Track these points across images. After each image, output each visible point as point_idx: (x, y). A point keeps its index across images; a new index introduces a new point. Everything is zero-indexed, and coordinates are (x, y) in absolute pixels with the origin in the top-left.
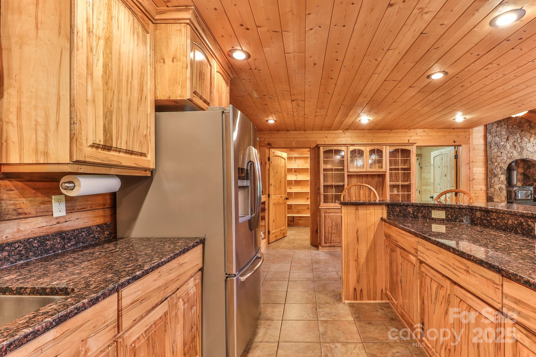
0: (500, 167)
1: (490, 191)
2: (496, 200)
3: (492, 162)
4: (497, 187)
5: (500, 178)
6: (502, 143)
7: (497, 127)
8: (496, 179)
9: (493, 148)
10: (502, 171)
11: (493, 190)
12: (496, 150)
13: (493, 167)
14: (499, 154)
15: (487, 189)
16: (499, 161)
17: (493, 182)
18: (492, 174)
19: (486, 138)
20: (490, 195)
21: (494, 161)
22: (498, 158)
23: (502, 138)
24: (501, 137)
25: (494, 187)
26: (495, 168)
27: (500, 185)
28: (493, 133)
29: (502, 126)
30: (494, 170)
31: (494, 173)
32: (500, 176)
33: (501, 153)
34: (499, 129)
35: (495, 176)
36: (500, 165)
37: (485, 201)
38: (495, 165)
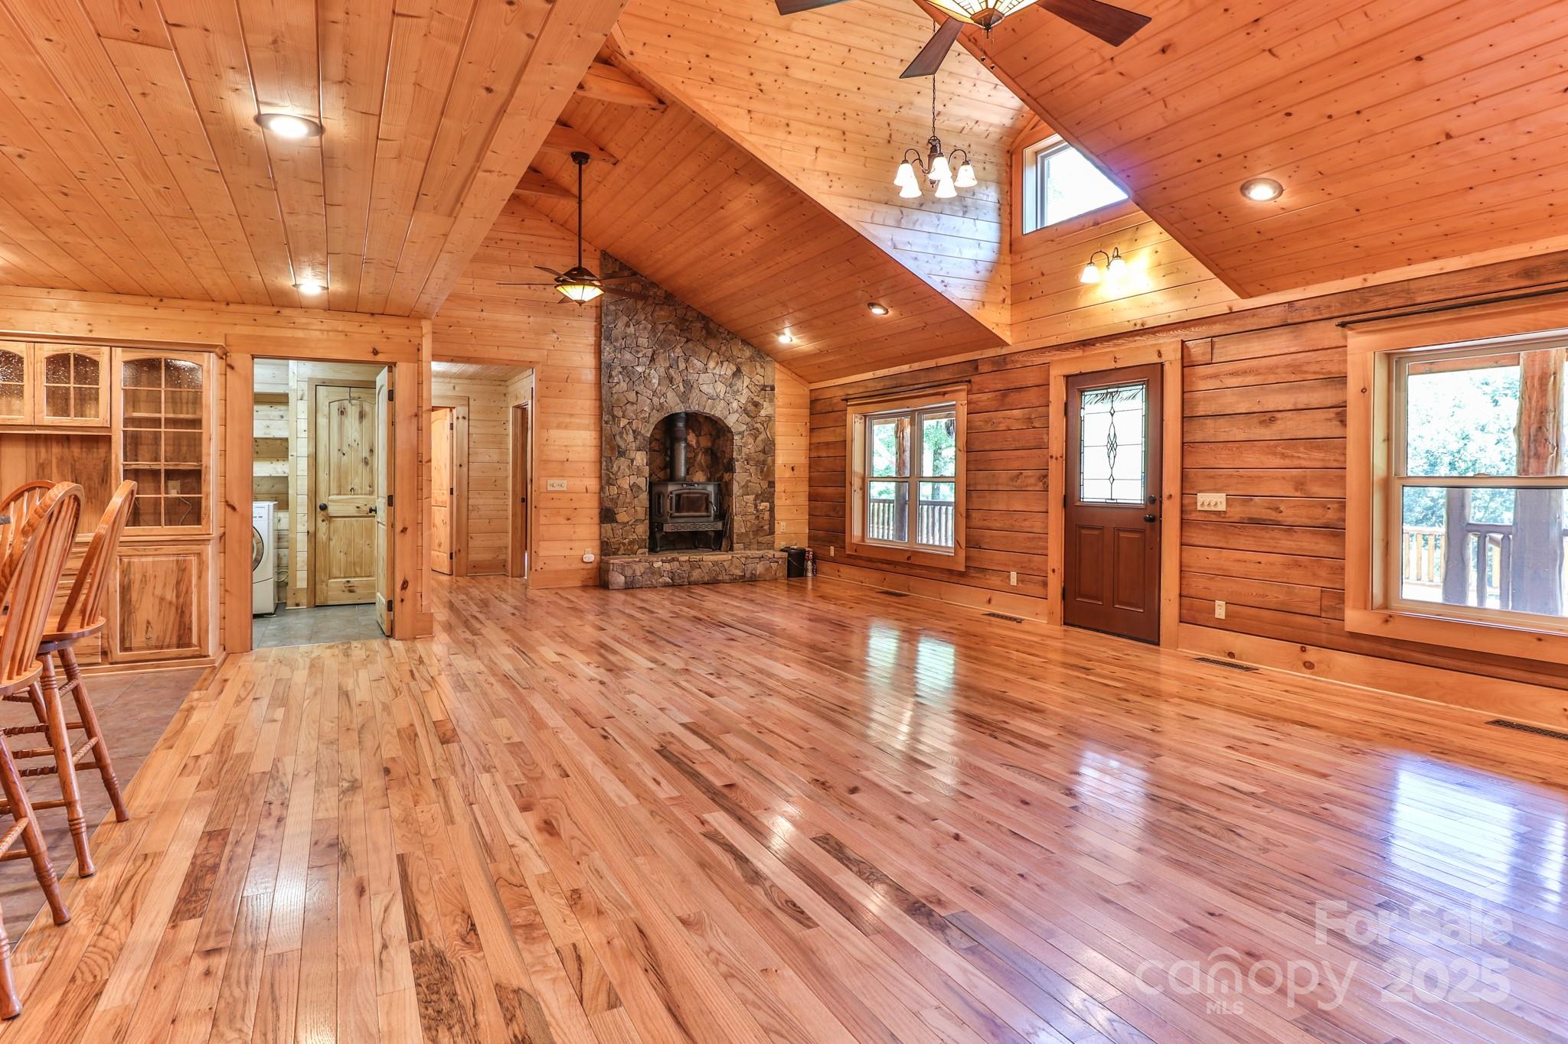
0: (634, 431)
1: (607, 493)
2: (622, 517)
3: (614, 417)
4: (625, 483)
5: (632, 461)
6: (640, 369)
7: (627, 325)
8: (623, 463)
9: (616, 380)
10: (638, 442)
11: (614, 490)
12: (624, 386)
13: (616, 430)
14: (632, 396)
15: (602, 489)
16: (631, 414)
17: (615, 468)
18: (612, 449)
19: (599, 352)
20: (608, 504)
21: (618, 413)
22: (628, 406)
23: (640, 355)
24: (638, 352)
25: (619, 482)
26: (621, 433)
27: (633, 479)
28: (617, 340)
29: (638, 323)
30: (618, 438)
31: (619, 447)
32: (632, 455)
33: (637, 393)
34: (631, 330)
35: (622, 454)
36: (634, 428)
37: (596, 520)
38: (622, 425)
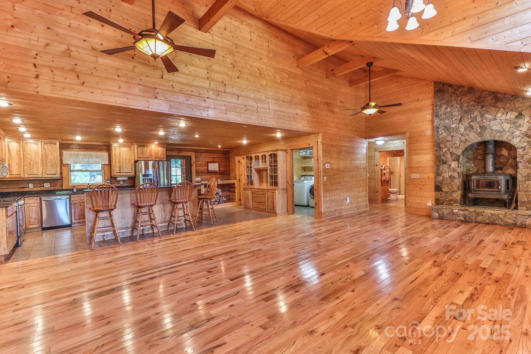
0: (451, 153)
1: (437, 179)
2: (445, 189)
3: (440, 148)
4: (446, 175)
5: (450, 166)
6: (453, 126)
7: (447, 108)
8: (445, 167)
9: (440, 132)
10: (453, 158)
11: (441, 178)
12: (445, 134)
13: (441, 153)
14: (449, 138)
15: (435, 177)
16: (449, 146)
17: (441, 169)
18: (440, 161)
19: (433, 122)
20: (439, 184)
21: (442, 146)
22: (447, 143)
23: (454, 119)
24: (452, 119)
25: (443, 175)
26: (444, 155)
27: (450, 174)
28: (441, 116)
29: (452, 106)
30: (442, 157)
31: (443, 160)
32: (450, 163)
33: (452, 136)
34: (449, 110)
35: (445, 163)
36: (451, 151)
37: (434, 190)
38: (444, 151)
